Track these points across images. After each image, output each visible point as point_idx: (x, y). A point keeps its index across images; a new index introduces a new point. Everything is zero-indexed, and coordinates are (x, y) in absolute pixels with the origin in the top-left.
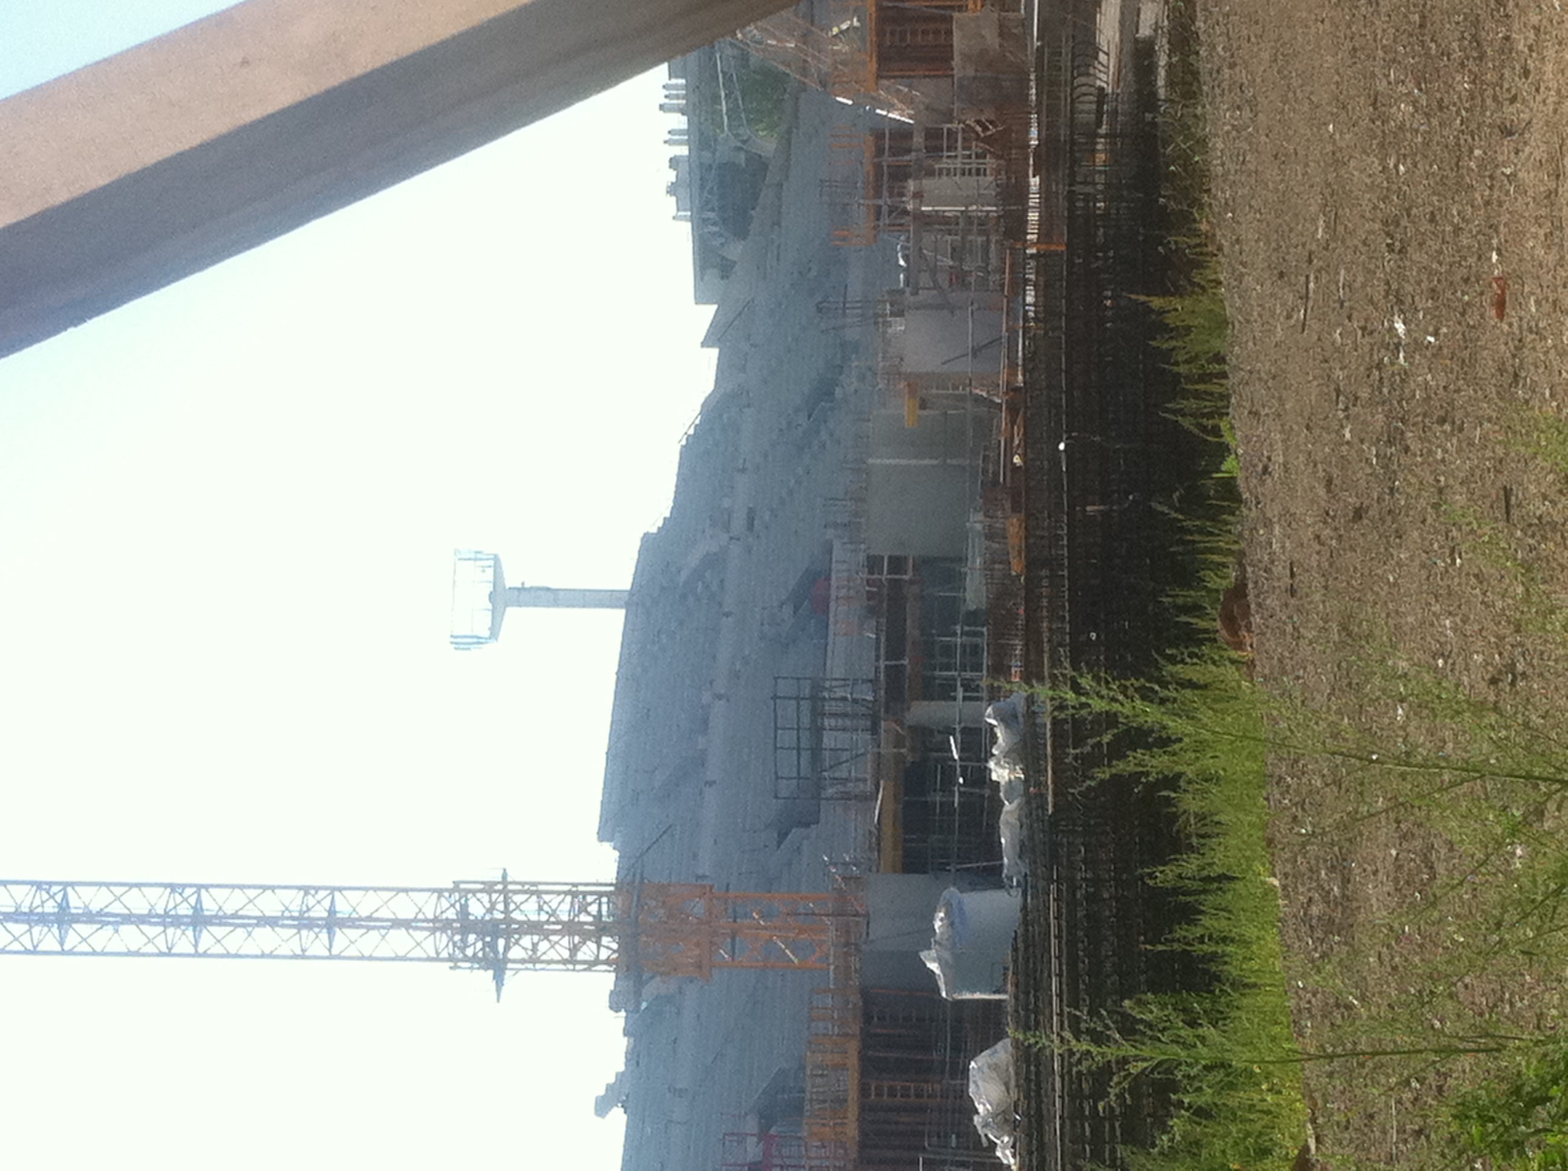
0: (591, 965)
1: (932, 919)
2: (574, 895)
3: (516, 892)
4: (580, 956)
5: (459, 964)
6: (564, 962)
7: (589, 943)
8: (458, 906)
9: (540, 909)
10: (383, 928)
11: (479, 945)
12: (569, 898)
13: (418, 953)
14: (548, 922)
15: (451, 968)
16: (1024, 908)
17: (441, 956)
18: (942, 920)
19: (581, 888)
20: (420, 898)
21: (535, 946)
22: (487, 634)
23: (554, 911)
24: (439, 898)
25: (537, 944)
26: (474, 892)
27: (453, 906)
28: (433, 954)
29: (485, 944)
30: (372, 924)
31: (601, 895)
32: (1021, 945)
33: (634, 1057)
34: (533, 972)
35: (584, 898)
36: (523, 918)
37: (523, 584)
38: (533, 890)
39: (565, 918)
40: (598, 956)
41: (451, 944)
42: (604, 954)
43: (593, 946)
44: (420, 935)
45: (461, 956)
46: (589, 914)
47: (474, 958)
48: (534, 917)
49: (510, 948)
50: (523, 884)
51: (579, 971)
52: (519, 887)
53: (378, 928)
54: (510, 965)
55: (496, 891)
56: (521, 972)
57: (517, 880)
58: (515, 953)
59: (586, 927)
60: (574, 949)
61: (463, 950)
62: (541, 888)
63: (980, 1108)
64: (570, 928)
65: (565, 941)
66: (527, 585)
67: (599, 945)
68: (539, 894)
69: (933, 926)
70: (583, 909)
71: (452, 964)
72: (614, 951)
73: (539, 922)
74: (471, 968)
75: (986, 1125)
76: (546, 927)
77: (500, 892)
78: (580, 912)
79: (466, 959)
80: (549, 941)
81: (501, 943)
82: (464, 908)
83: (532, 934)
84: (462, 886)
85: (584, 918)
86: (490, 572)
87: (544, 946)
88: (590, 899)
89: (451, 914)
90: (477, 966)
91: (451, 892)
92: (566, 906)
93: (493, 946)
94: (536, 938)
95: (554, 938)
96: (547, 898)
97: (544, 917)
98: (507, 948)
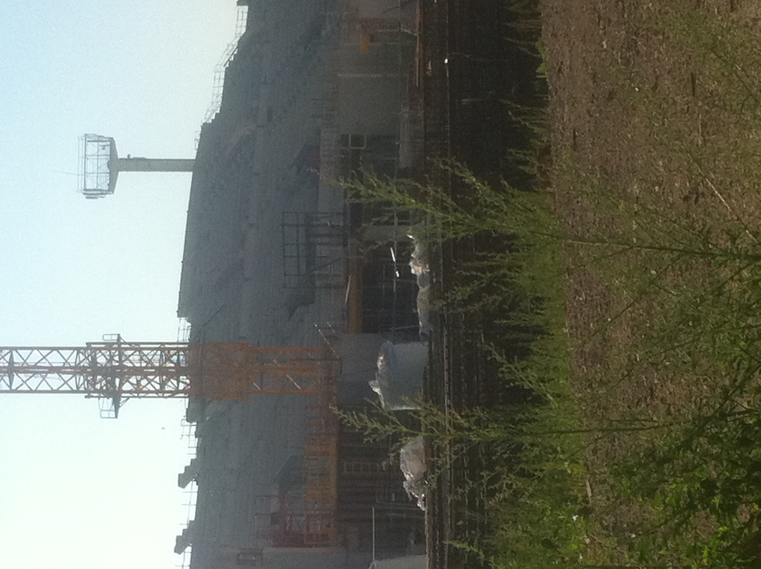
0: (174, 394)
1: (376, 360)
2: (162, 350)
3: (126, 349)
4: (167, 388)
5: (92, 394)
6: (157, 392)
7: (172, 380)
8: (90, 358)
9: (141, 359)
10: (44, 372)
11: (104, 382)
12: (159, 352)
13: (66, 388)
14: (146, 367)
15: (86, 397)
16: (430, 352)
17: (81, 389)
18: (382, 362)
19: (167, 346)
20: (66, 353)
21: (138, 382)
22: (107, 188)
23: (150, 360)
24: (78, 354)
25: (140, 380)
26: (100, 349)
27: (87, 358)
28: (75, 388)
29: (107, 382)
30: (36, 370)
31: (178, 350)
32: (428, 377)
33: (200, 449)
34: (137, 399)
35: (169, 352)
36: (130, 365)
37: (129, 156)
38: (137, 347)
39: (157, 365)
40: (178, 388)
41: (86, 382)
42: (182, 386)
43: (175, 382)
44: (66, 377)
45: (92, 389)
46: (172, 362)
47: (101, 391)
48: (138, 365)
49: (123, 384)
50: (130, 344)
51: (166, 397)
52: (128, 346)
53: (41, 373)
54: (123, 395)
55: (114, 349)
56: (130, 399)
57: (127, 341)
58: (127, 387)
59: (171, 370)
60: (163, 384)
61: (94, 386)
62: (142, 346)
63: (407, 477)
64: (161, 371)
65: (157, 379)
66: (131, 157)
67: (178, 381)
68: (140, 350)
69: (376, 365)
70: (168, 359)
71: (86, 394)
72: (188, 385)
73: (141, 367)
74: (99, 397)
75: (410, 488)
76: (145, 370)
77: (116, 349)
78: (166, 362)
79: (96, 391)
80: (147, 379)
81: (117, 381)
82: (94, 359)
83: (136, 375)
84: (93, 346)
85: (169, 365)
86: (108, 149)
87: (144, 382)
88: (172, 352)
89: (86, 364)
90: (102, 395)
91: (86, 349)
92: (157, 357)
93: (113, 383)
94: (139, 378)
95: (151, 377)
96: (146, 352)
97: (144, 365)
98: (121, 384)
